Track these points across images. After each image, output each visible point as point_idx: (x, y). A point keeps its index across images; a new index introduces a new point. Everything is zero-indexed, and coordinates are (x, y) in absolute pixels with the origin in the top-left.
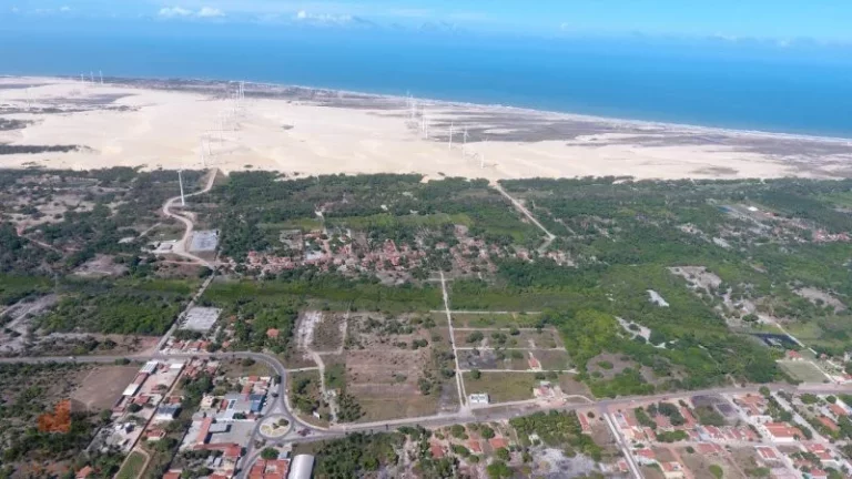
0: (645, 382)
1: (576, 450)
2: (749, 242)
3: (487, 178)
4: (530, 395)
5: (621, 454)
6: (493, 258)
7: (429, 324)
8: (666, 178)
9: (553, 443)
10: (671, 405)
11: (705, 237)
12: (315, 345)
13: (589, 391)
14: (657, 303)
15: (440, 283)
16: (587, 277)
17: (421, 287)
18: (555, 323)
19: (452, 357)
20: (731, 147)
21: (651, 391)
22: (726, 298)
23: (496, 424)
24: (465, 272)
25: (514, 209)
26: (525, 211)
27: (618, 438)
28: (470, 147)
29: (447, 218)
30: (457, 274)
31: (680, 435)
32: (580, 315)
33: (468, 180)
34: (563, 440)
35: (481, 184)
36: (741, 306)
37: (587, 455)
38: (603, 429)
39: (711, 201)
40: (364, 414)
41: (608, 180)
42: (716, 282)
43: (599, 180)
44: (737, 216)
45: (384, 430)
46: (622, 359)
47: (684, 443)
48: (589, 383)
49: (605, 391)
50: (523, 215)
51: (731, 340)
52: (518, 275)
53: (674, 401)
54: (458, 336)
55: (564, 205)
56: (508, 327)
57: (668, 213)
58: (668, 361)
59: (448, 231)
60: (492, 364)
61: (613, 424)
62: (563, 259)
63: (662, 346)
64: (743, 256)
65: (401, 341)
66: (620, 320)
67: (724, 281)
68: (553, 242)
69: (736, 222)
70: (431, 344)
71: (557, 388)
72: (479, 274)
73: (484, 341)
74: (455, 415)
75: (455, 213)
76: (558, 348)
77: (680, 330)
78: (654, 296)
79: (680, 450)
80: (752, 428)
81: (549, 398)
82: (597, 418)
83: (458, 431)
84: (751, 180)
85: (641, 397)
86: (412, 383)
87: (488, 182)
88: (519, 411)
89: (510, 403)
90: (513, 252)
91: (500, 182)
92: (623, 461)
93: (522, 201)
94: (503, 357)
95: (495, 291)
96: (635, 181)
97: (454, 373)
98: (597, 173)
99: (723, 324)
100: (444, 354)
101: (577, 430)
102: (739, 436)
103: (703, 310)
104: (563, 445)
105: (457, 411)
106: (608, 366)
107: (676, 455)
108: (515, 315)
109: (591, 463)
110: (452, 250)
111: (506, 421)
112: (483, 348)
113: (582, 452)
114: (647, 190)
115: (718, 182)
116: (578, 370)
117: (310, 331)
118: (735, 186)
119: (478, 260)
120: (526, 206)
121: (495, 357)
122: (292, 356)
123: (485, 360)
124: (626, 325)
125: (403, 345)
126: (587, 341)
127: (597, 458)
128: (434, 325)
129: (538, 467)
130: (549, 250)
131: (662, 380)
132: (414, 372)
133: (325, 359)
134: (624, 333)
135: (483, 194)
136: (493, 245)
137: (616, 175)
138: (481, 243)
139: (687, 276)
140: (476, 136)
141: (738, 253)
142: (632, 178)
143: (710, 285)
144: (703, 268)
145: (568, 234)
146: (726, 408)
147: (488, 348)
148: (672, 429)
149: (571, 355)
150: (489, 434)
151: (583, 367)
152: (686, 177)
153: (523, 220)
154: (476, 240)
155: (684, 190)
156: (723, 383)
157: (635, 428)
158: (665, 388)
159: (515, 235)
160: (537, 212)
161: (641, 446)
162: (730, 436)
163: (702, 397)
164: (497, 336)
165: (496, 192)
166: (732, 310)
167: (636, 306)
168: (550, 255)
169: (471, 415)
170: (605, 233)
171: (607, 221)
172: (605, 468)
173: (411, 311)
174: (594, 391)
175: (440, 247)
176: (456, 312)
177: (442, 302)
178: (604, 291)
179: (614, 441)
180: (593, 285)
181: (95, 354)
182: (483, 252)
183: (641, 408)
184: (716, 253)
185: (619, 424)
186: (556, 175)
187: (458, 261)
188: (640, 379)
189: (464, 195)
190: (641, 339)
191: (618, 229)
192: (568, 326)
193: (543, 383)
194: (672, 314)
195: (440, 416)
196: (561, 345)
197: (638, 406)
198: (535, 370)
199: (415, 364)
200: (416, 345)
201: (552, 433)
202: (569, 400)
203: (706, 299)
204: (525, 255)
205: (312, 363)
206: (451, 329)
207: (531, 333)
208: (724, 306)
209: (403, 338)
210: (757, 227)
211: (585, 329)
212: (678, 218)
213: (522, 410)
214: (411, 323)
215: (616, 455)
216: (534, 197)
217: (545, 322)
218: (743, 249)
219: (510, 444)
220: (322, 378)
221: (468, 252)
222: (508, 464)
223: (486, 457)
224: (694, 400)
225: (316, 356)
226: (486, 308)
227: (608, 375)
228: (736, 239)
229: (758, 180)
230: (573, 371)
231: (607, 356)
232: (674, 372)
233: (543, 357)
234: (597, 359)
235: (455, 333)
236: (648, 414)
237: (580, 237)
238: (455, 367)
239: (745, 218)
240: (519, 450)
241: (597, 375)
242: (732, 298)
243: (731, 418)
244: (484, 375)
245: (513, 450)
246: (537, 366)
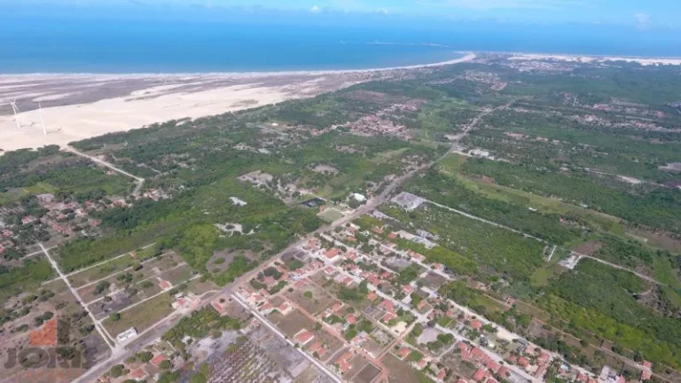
0: (250, 261)
1: (221, 330)
2: (280, 146)
3: (56, 144)
4: (171, 310)
5: (252, 316)
6: (92, 213)
7: (46, 296)
8: (214, 114)
9: (201, 335)
10: (272, 268)
11: (253, 149)
13: (214, 285)
14: (238, 204)
15: (43, 254)
16: (183, 202)
17: (21, 266)
18: (170, 247)
19: (86, 314)
20: (245, 86)
21: (256, 264)
22: (279, 186)
23: (151, 347)
24: (68, 236)
25: (95, 166)
26: (108, 164)
27: (245, 306)
28: (22, 117)
29: (25, 191)
30: (60, 239)
31: (283, 284)
32: (188, 233)
33: (35, 150)
34: (208, 329)
35: (51, 150)
36: (288, 189)
37: (230, 329)
38: (234, 306)
39: (249, 125)
41: (172, 123)
42: (270, 178)
43: (164, 125)
44: (267, 132)
46: (230, 252)
47: (286, 288)
48: (212, 279)
49: (225, 280)
50: (107, 169)
51: (290, 212)
52: (122, 220)
53: (271, 264)
54: (83, 294)
55: (143, 151)
56: (130, 266)
57: (225, 140)
58: (258, 240)
59: (30, 204)
60: (126, 302)
62: (158, 195)
63: (252, 232)
64: (279, 156)
65: (19, 325)
66: (218, 225)
67: (274, 176)
68: (144, 184)
69: (268, 135)
70: (56, 313)
71: (190, 294)
72: (83, 232)
73: (111, 288)
74: (110, 359)
75: (30, 185)
76: (180, 265)
77: (259, 217)
78: (236, 200)
79: (284, 294)
80: (318, 259)
81: (186, 305)
82: (227, 300)
84: (268, 106)
85: (250, 272)
87: (58, 147)
88: (166, 326)
89: (155, 325)
90: (110, 202)
91: (70, 144)
92: (255, 319)
93: (102, 157)
94: (136, 291)
95: (105, 241)
96: (192, 120)
97: (93, 327)
98: (161, 120)
99: (283, 204)
100: (75, 316)
101: (216, 316)
102: (313, 267)
103: (268, 199)
104: (210, 332)
105: (109, 356)
106: (221, 261)
107: (284, 297)
108: (132, 254)
109: (235, 333)
110: (43, 219)
111: (158, 340)
112: (114, 292)
113: (225, 329)
114: (203, 126)
115: (249, 110)
116: (201, 273)
118: (260, 112)
119: (75, 220)
120: (106, 160)
121: (127, 295)
123: (120, 302)
124: (223, 228)
125: (24, 328)
126: (200, 250)
127: (237, 327)
128: (53, 295)
129: (197, 358)
130: (142, 191)
131: (260, 254)
134: (224, 233)
135: (58, 159)
136: (87, 203)
137: (176, 118)
138: (73, 205)
139: (251, 179)
140: (26, 106)
141: (276, 155)
142: (190, 118)
143: (267, 181)
144: (259, 171)
145: (154, 174)
146: (301, 255)
147: (118, 291)
148: (276, 283)
149: (192, 265)
150: (147, 357)
151: (204, 270)
152: (227, 110)
153: (109, 173)
154: (66, 203)
155: (229, 120)
156: (295, 240)
157: (254, 294)
158: (264, 258)
159: (106, 187)
160: (120, 163)
161: (262, 303)
162: (309, 270)
163: (286, 254)
164: (123, 277)
165: (71, 154)
166: (284, 193)
167: (226, 211)
168: (146, 195)
169: (124, 352)
170: (183, 165)
171: (182, 156)
172: (244, 331)
173: (19, 292)
174: (218, 284)
175: (26, 221)
176: (71, 274)
177: (52, 271)
178: (199, 209)
179: (244, 310)
180: (189, 208)
182: (79, 212)
183: (254, 279)
184: (263, 159)
185: (245, 297)
186: (126, 128)
187: (54, 227)
188: (246, 260)
189: (34, 165)
190: (237, 233)
191: (193, 160)
192: (181, 245)
193: (178, 296)
194: (251, 208)
196: (181, 262)
197: (251, 279)
198: (167, 289)
200: (39, 321)
201: (199, 329)
202: (202, 299)
203: (267, 191)
204: (122, 201)
206: (73, 291)
207: (153, 262)
208: (279, 192)
209: (18, 322)
210: (281, 136)
211: (194, 242)
212: (232, 141)
213: (168, 323)
214: (24, 304)
215: (248, 319)
216: (112, 151)
217: (161, 249)
218: (278, 152)
219: (169, 354)
221: (61, 216)
222: (174, 370)
223: (152, 376)
224: (283, 258)
226: (102, 258)
227: (224, 267)
228: (272, 146)
229: (272, 105)
230: (198, 276)
231: (218, 255)
232: (265, 246)
233: (171, 277)
234: (212, 260)
235: (79, 292)
236: (259, 281)
237: (165, 174)
238: (91, 321)
239: (272, 131)
240: (178, 354)
241: (216, 271)
242: (282, 185)
243: (305, 259)
244: (124, 313)
245: (172, 357)
246: (168, 286)
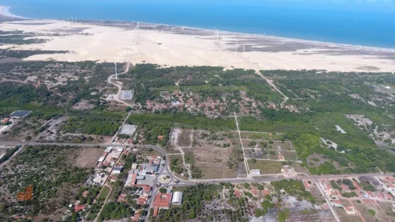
0: (335, 169)
1: (303, 198)
2: (387, 104)
3: (255, 69)
4: (279, 171)
5: (325, 201)
6: (259, 107)
7: (230, 137)
8: (343, 71)
9: (292, 194)
10: (349, 180)
11: (363, 100)
12: (180, 144)
13: (307, 171)
14: (340, 131)
15: (235, 118)
16: (306, 118)
17: (226, 119)
18: (290, 139)
19: (242, 152)
20: (376, 56)
21: (338, 173)
22: (375, 131)
23: (264, 184)
24: (246, 113)
25: (267, 84)
26: (273, 85)
27: (323, 194)
28: (245, 54)
29: (236, 88)
30: (242, 114)
31: (354, 195)
32: (302, 136)
33: (245, 70)
34: (296, 193)
35: (251, 72)
36: (383, 135)
37: (308, 200)
38: (315, 189)
39: (366, 83)
40: (203, 176)
41: (314, 71)
42: (370, 123)
43: (309, 71)
44: (380, 91)
45: (213, 183)
46: (324, 157)
47: (355, 198)
48: (307, 168)
49: (314, 172)
50: (272, 87)
51: (378, 151)
52: (271, 115)
53: (350, 178)
54: (244, 142)
55: (292, 83)
56: (267, 139)
57: (344, 89)
58: (346, 159)
59: (237, 94)
60: (260, 156)
61: (320, 187)
62: (293, 109)
63: (343, 152)
64: (383, 110)
65: (218, 144)
66: (322, 139)
67: (374, 123)
68: (288, 101)
69: (380, 93)
70: (232, 146)
71: (293, 169)
72: (253, 114)
73: (257, 146)
74: (245, 179)
75: (239, 86)
76: (292, 151)
77: (352, 145)
78: (339, 128)
79: (353, 201)
80: (389, 193)
81: (289, 173)
82: (313, 183)
83: (247, 186)
84: (387, 73)
85: (333, 175)
86: (224, 163)
87: (254, 71)
88: (274, 178)
89: (270, 175)
90: (268, 104)
91: (261, 71)
92: (326, 204)
93: (272, 81)
94: (266, 153)
95: (261, 123)
96: (327, 72)
97: (243, 160)
98: (308, 69)
99: (374, 143)
100: (238, 151)
101: (303, 189)
102: (383, 197)
103: (363, 135)
104: (297, 195)
105: (246, 177)
106: (317, 160)
107: (352, 204)
108: (270, 134)
109: (310, 205)
110: (239, 103)
111: (269, 183)
112: (257, 149)
113: (306, 199)
114: (333, 77)
115: (370, 74)
116: (302, 161)
117: (176, 137)
118: (378, 76)
119: (251, 108)
120: (273, 83)
121: (262, 153)
122: (170, 148)
123: (257, 154)
124: (325, 142)
125: (219, 146)
126: (306, 148)
127: (313, 202)
128: (233, 137)
129: (285, 204)
130: (285, 104)
131: (344, 168)
132: (225, 158)
133: (184, 150)
134: (323, 144)
135: (253, 77)
136: (259, 101)
137: (317, 69)
138: (253, 100)
139: (355, 119)
140: (248, 49)
141: (381, 109)
142: (326, 71)
143: (366, 124)
144: (363, 116)
145: (295, 97)
146: (376, 183)
147: (258, 149)
148: (350, 191)
149: (298, 154)
150: (261, 188)
151: (304, 160)
152: (353, 71)
153: (272, 90)
154: (250, 98)
155: (352, 77)
156: (374, 171)
157: (331, 190)
158: (346, 172)
159: (269, 96)
160: (279, 86)
161: (334, 198)
162: (379, 196)
163: (364, 177)
164: (263, 144)
165: (259, 76)
166: (378, 136)
167: (330, 133)
168: (286, 107)
169: (252, 179)
170: (313, 97)
171: (313, 91)
172: (317, 207)
173: (222, 130)
174: (310, 172)
175: (234, 101)
176: (242, 131)
177: (236, 127)
178: (314, 125)
179: (321, 195)
180: (308, 122)
181: (85, 143)
182: (254, 104)
183: (334, 181)
184: (369, 108)
185: (323, 187)
186: (288, 69)
187: (242, 108)
188: (333, 167)
189: (243, 77)
190: (332, 148)
191: (320, 96)
192: (297, 141)
193: (286, 166)
194: (348, 137)
195: (238, 178)
196: (293, 149)
197: (332, 179)
198: (281, 160)
199: (225, 155)
200: (225, 146)
201: (291, 190)
202: (298, 175)
203: (364, 130)
204: (274, 106)
205: (178, 151)
206: (241, 139)
207: (280, 143)
208: (374, 135)
209: (218, 142)
210: (390, 96)
211: (305, 142)
212: (349, 91)
213: (276, 178)
214: (222, 136)
215: (322, 202)
216: (278, 79)
217: (285, 138)
218: (383, 107)
219: (271, 193)
220: (183, 159)
221: (246, 104)
222: (271, 202)
223: (260, 198)
224: (360, 179)
225: (180, 148)
226: (257, 130)
227: (317, 164)
228: (380, 102)
229: (390, 73)
230: (300, 162)
231: (316, 156)
232: (349, 164)
233: (285, 155)
234: (311, 156)
235: (243, 141)
236: (337, 184)
237: (301, 99)
238: (243, 157)
239: (384, 92)
240: (276, 196)
241: (312, 164)
242: (378, 131)
243: (379, 188)
244: (258, 161)
245: (273, 196)
246: (282, 159)
